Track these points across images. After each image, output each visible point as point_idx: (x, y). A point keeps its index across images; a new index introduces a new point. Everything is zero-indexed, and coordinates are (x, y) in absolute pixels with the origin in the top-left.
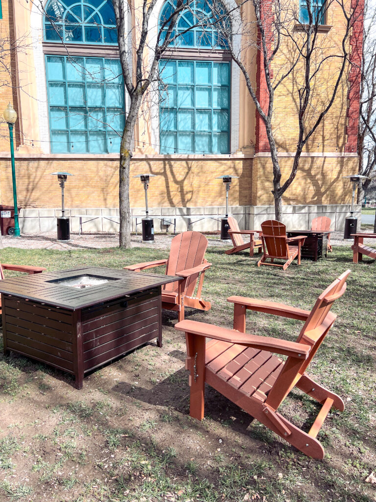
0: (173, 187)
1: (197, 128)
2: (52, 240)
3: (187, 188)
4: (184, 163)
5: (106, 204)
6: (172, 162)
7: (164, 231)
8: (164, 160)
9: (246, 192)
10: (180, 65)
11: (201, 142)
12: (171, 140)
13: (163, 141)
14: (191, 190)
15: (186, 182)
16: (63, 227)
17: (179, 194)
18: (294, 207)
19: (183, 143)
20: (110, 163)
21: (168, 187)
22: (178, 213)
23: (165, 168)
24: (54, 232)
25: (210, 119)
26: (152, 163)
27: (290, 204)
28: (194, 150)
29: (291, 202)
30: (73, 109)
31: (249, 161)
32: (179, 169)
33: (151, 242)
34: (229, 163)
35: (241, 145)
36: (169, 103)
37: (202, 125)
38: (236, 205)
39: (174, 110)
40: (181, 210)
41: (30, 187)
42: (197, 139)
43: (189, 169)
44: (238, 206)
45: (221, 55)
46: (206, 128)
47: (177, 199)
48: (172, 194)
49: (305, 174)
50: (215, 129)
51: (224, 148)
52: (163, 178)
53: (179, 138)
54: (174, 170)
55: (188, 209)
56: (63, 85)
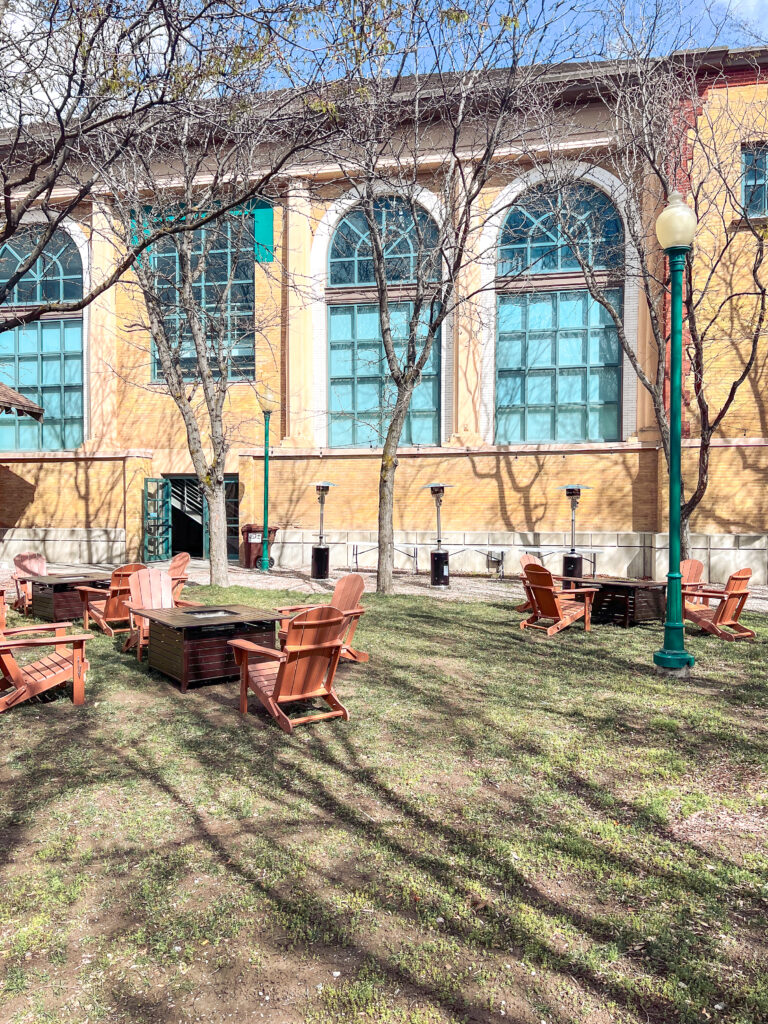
0: (512, 497)
1: (562, 399)
3: (535, 496)
4: (532, 458)
5: (402, 525)
6: (512, 458)
7: (494, 570)
8: (497, 454)
9: (646, 508)
10: (532, 301)
11: (569, 423)
12: (515, 419)
13: (502, 423)
14: (544, 501)
15: (534, 490)
16: (321, 557)
17: (522, 508)
18: (737, 538)
19: (537, 422)
20: (410, 461)
21: (502, 497)
22: (519, 541)
23: (498, 467)
24: (306, 565)
25: (585, 383)
26: (476, 459)
27: (730, 532)
28: (554, 434)
29: (733, 528)
30: (363, 380)
31: (650, 454)
32: (523, 469)
33: (443, 587)
34: (615, 456)
35: (640, 426)
36: (514, 364)
37: (569, 390)
38: (628, 529)
39: (520, 373)
40: (523, 536)
41: (295, 497)
42: (560, 417)
43: (541, 467)
44: (631, 532)
45: (605, 279)
46: (578, 399)
47: (517, 517)
48: (509, 508)
49: (761, 475)
50: (595, 398)
51: (612, 429)
52: (494, 483)
53: (529, 418)
54: (515, 469)
55: (537, 536)
56: (350, 346)
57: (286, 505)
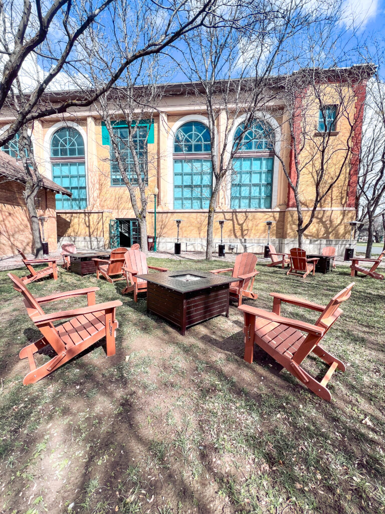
0: (237, 227)
1: (252, 195)
2: (171, 254)
3: (245, 227)
4: (244, 214)
5: (200, 236)
6: (237, 214)
7: (231, 251)
8: (232, 212)
9: (280, 231)
10: (244, 160)
11: (254, 202)
12: (237, 201)
13: (232, 202)
14: (247, 228)
15: (244, 225)
16: (178, 247)
17: (240, 231)
18: (311, 240)
19: (244, 202)
20: (203, 214)
21: (234, 227)
22: (239, 242)
23: (233, 217)
24: (173, 250)
25: (260, 190)
26: (225, 214)
27: (308, 238)
28: (250, 207)
29: (309, 237)
30: (186, 186)
31: (283, 213)
32: (241, 217)
33: (223, 257)
34: (271, 213)
35: (278, 204)
36: (237, 182)
37: (255, 192)
38: (274, 238)
39: (239, 185)
40: (241, 240)
41: (163, 227)
42: (252, 201)
43: (247, 217)
44: (275, 238)
45: (268, 154)
46: (257, 194)
47: (239, 234)
48: (236, 231)
49: (318, 220)
50: (263, 195)
51: (268, 205)
52: (231, 222)
53: (242, 200)
54: (238, 218)
55: (245, 240)
56: (181, 174)
57: (160, 230)
